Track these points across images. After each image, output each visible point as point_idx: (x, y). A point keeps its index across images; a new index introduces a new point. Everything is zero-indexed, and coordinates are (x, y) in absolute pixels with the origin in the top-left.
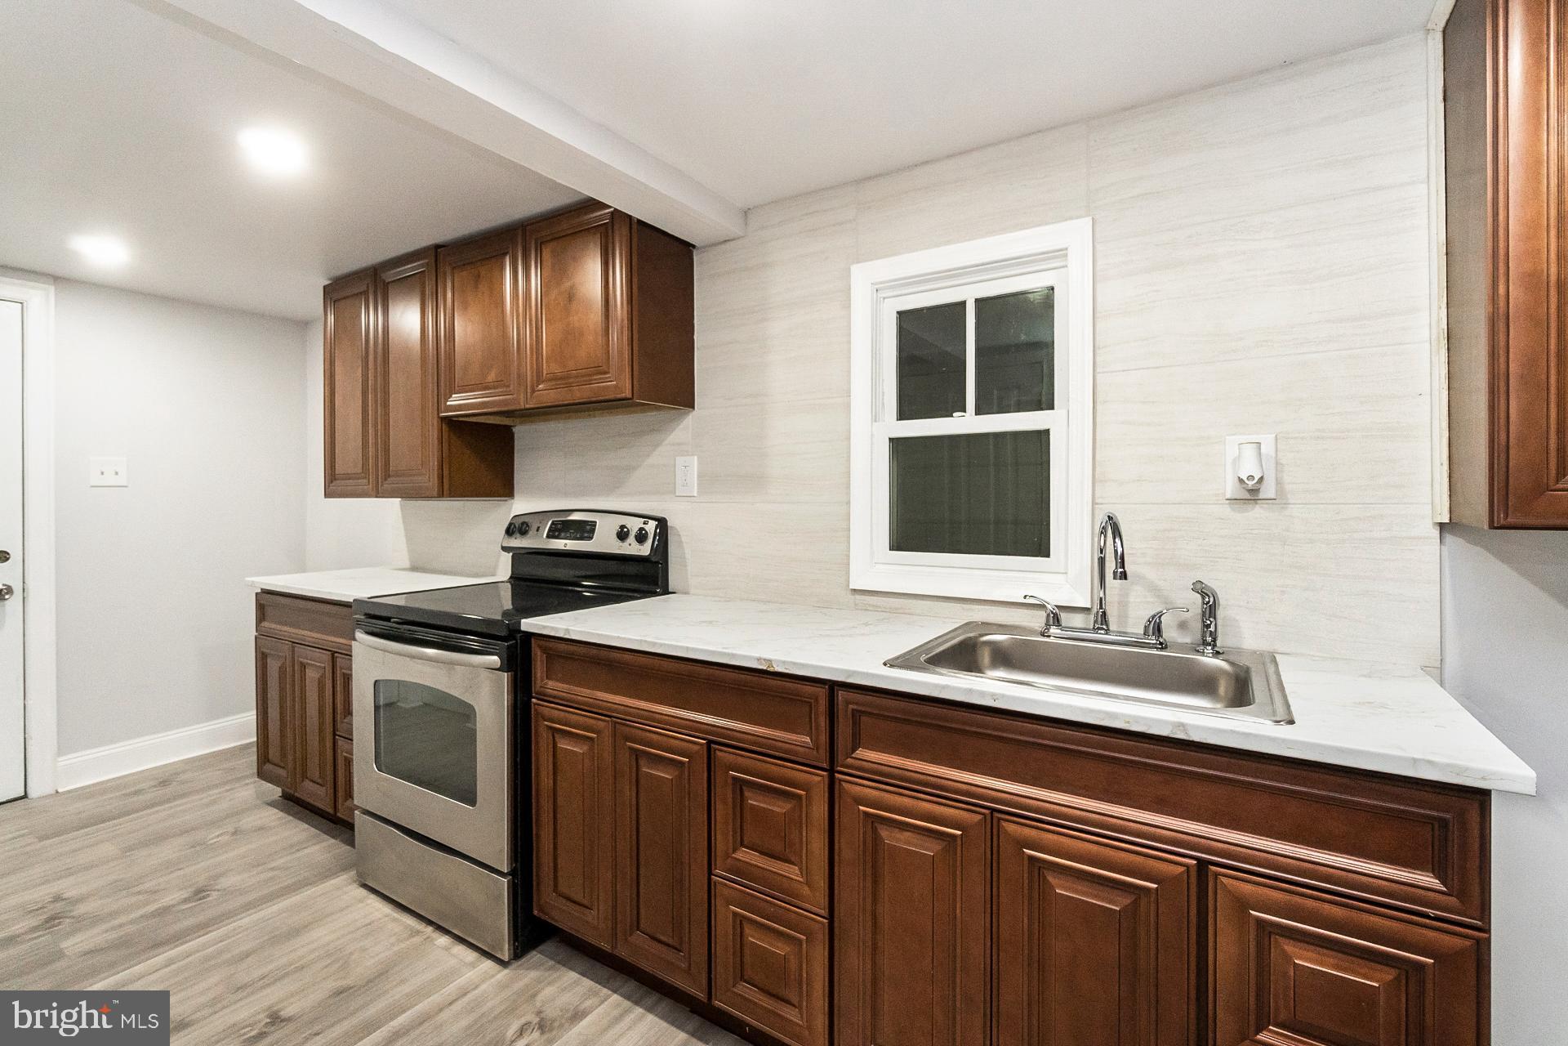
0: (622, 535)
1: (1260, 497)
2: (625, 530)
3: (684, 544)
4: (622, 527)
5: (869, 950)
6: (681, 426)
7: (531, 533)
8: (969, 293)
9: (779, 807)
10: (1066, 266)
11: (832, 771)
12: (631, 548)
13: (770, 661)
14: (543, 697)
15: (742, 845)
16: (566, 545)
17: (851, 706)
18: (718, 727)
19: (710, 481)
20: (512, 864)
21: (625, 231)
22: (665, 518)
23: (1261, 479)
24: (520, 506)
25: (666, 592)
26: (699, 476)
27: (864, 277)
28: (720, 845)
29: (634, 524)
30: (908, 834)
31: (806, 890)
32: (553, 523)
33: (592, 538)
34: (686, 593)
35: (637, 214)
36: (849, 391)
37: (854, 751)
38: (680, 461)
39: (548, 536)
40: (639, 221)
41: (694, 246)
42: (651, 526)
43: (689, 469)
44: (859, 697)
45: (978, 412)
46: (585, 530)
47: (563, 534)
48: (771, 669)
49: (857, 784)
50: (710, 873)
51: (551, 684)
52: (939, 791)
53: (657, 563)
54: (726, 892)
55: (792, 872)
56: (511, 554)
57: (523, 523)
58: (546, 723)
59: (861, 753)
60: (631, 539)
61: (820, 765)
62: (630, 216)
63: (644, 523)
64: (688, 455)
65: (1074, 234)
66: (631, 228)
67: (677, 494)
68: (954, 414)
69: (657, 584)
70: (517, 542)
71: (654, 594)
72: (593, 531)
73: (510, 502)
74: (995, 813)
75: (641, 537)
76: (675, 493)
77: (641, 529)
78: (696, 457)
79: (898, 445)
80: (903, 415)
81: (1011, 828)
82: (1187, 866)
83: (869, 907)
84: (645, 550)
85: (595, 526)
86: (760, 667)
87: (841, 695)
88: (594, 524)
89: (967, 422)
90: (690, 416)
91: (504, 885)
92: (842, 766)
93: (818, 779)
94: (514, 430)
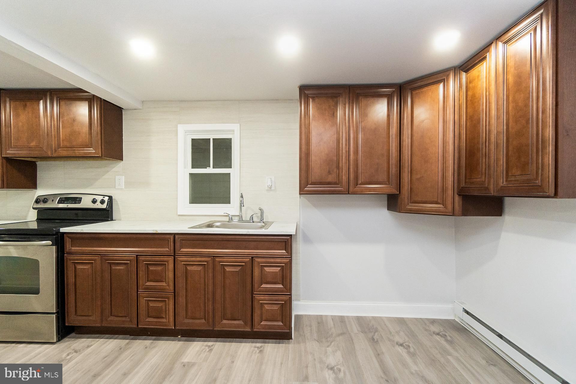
0: (94, 201)
1: (272, 189)
2: (95, 200)
3: (119, 204)
4: (94, 199)
5: (185, 296)
6: (118, 166)
7: (49, 202)
8: (211, 137)
9: (159, 268)
10: (234, 134)
11: (174, 256)
12: (98, 205)
13: (157, 230)
14: (70, 253)
15: (148, 281)
16: (68, 206)
17: (179, 239)
18: (139, 251)
19: (129, 184)
20: (57, 310)
21: (99, 102)
22: (112, 196)
23: (271, 185)
24: (40, 192)
25: (112, 220)
26: (124, 182)
27: (181, 129)
28: (141, 282)
29: (99, 198)
30: (195, 266)
31: (167, 287)
32: (60, 198)
33: (80, 203)
34: (120, 220)
35: (103, 98)
36: (177, 159)
37: (180, 250)
38: (117, 177)
39: (58, 203)
40: (104, 100)
41: (123, 109)
42: (106, 199)
43: (121, 180)
44: (182, 236)
45: (214, 168)
46: (77, 200)
47: (66, 202)
48: (157, 232)
49: (181, 257)
50: (137, 291)
51: (73, 248)
52: (201, 255)
53: (109, 210)
54: (143, 295)
55: (164, 284)
56: (37, 210)
57: (45, 199)
58: (71, 261)
59: (182, 250)
60: (98, 203)
61: (171, 255)
62: (101, 98)
63: (103, 198)
64: (120, 176)
65: (236, 127)
66: (101, 102)
67: (116, 188)
68: (207, 168)
69: (109, 218)
70: (41, 205)
71: (108, 221)
72: (81, 201)
73: (35, 190)
74: (214, 257)
75: (102, 202)
76: (115, 187)
77: (102, 200)
78: (124, 176)
79: (191, 175)
80: (193, 167)
81: (217, 259)
82: (250, 258)
83: (185, 286)
84: (104, 206)
85: (81, 199)
86: (154, 232)
87: (177, 236)
88: (81, 198)
89: (210, 170)
90: (121, 163)
91: (54, 317)
92: (177, 254)
93: (171, 259)
94: (37, 163)
